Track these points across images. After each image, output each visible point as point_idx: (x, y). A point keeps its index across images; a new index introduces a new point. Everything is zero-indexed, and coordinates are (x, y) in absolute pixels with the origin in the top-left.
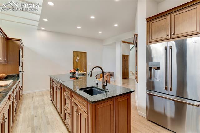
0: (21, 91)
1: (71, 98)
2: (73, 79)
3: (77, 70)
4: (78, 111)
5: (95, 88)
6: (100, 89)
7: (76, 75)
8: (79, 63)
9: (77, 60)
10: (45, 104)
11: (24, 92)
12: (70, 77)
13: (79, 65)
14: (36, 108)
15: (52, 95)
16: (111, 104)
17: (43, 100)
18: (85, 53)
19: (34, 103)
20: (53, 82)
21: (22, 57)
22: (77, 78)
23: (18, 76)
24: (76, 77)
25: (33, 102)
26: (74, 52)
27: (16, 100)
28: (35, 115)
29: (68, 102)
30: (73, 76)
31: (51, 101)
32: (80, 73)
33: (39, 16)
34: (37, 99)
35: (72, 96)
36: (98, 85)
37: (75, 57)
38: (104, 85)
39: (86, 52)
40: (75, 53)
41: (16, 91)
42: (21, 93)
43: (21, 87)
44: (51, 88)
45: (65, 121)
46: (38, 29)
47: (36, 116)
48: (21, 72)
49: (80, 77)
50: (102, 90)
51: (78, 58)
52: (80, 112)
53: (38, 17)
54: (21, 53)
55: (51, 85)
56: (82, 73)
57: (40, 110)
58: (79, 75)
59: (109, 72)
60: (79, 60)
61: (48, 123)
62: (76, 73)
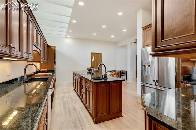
1: (86, 84)
3: (93, 67)
5: (101, 78)
8: (96, 62)
9: (93, 60)
10: (70, 91)
12: (88, 73)
13: (95, 64)
14: (64, 93)
15: (74, 85)
17: (69, 89)
19: (63, 90)
20: (75, 75)
23: (54, 71)
26: (91, 53)
29: (84, 86)
30: (89, 71)
31: (74, 89)
32: (95, 70)
34: (64, 88)
35: (86, 82)
37: (92, 58)
38: (106, 76)
39: (101, 53)
44: (74, 80)
45: (82, 99)
47: (65, 97)
48: (56, 68)
49: (95, 73)
51: (94, 58)
52: (90, 90)
53: (66, 30)
54: (55, 55)
55: (74, 78)
57: (67, 94)
58: (94, 71)
59: (122, 71)
60: (94, 60)
61: (72, 101)
62: (92, 70)
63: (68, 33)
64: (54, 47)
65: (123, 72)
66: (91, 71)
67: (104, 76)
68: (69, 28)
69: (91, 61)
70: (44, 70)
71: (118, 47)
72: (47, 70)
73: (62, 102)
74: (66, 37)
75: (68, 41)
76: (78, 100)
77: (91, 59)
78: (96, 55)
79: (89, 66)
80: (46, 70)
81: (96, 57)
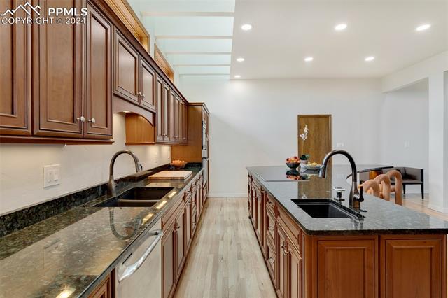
0: (204, 191)
1: (276, 217)
2: (292, 179)
3: (303, 158)
4: (287, 247)
5: (334, 202)
6: (344, 208)
7: (302, 171)
8: (312, 142)
9: (303, 136)
10: (238, 221)
11: (211, 195)
12: (287, 173)
13: (312, 148)
14: (224, 224)
15: (250, 206)
16: (364, 250)
17: (237, 214)
18: (328, 117)
19: (222, 215)
20: (252, 180)
21: (207, 133)
22: (303, 178)
23: (200, 165)
24: (301, 174)
25: (221, 213)
26: (300, 117)
27: (196, 203)
28: (221, 237)
29: (272, 223)
30: (293, 170)
31: (250, 218)
32: (310, 165)
33: (230, 55)
34: (227, 209)
35: (278, 214)
36: (342, 198)
38: (355, 198)
39: (330, 115)
40: (303, 119)
41: (196, 189)
42: (205, 194)
43: (204, 184)
44: (249, 192)
45: (268, 262)
46: (230, 80)
47: (222, 239)
48: (205, 158)
50: (349, 210)
51: (306, 130)
52: (290, 249)
53: (228, 59)
54: (204, 126)
55: (249, 186)
56: (314, 165)
57: (229, 230)
58: (308, 170)
59: (405, 169)
60: (308, 135)
61: (240, 257)
62: (302, 165)
63: (234, 67)
64: (201, 104)
65: (408, 172)
66: (299, 169)
67: (346, 196)
68: (235, 53)
69: (300, 138)
70: (177, 162)
71: (387, 93)
72: (186, 163)
73: (211, 257)
74: (232, 80)
75: (238, 89)
76: (256, 257)
77: (300, 133)
78: (312, 121)
79: (293, 153)
80: (184, 163)
81: (313, 128)
